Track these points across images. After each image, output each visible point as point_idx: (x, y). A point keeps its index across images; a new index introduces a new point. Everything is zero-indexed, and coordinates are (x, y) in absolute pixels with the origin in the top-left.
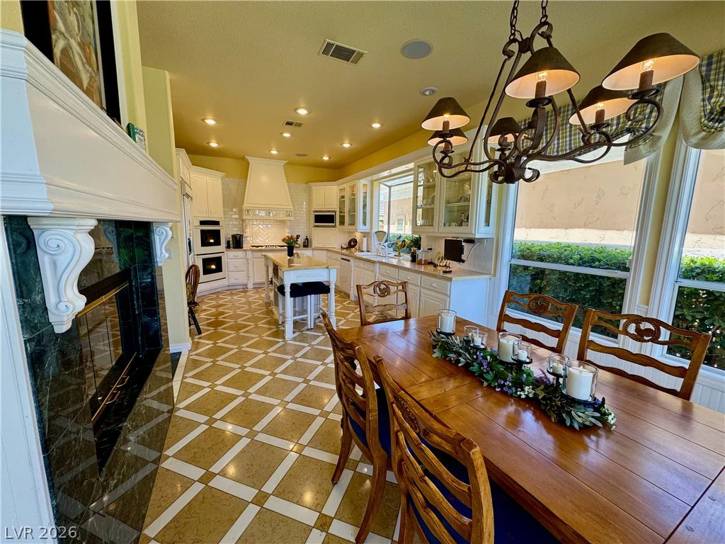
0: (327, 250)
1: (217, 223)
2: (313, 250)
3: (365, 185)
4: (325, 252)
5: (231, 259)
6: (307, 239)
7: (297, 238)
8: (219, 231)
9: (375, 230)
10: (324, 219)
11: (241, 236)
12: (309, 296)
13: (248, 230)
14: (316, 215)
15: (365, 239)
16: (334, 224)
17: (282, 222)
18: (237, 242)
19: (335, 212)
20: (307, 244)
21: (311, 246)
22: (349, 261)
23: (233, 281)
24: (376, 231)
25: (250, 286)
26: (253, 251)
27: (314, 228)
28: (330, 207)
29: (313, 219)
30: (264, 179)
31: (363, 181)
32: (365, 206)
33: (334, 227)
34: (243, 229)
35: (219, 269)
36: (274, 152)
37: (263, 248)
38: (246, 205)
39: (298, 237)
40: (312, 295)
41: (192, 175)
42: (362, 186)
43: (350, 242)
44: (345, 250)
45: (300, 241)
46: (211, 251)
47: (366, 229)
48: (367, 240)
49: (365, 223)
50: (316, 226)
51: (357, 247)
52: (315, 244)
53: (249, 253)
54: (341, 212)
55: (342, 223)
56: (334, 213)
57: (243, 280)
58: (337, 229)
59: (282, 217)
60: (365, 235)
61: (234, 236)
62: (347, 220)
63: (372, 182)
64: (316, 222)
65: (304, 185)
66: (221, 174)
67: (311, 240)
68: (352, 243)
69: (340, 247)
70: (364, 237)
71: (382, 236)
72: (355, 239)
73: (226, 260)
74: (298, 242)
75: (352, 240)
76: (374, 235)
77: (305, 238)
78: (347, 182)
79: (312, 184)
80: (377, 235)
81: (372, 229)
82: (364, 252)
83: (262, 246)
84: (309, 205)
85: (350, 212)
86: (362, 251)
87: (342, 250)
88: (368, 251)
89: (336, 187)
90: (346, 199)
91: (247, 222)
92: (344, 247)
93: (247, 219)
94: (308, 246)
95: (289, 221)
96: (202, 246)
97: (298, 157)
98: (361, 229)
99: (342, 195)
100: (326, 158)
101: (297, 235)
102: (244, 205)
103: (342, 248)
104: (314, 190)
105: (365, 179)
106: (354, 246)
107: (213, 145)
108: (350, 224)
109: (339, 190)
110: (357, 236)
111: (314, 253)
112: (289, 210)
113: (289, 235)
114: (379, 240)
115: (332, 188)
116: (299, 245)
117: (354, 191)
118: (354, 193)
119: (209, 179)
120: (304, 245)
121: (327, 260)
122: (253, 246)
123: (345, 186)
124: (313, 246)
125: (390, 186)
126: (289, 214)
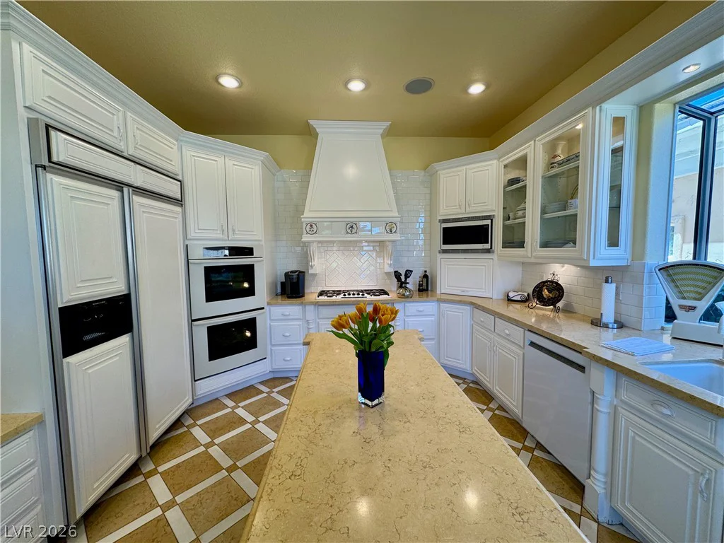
0: (472, 304)
1: (248, 251)
2: (440, 301)
4: (468, 308)
5: (278, 320)
6: (426, 276)
7: (407, 276)
8: (252, 266)
9: (654, 260)
11: (302, 274)
13: (315, 263)
14: (445, 230)
15: (609, 290)
16: (487, 246)
17: (379, 245)
18: (292, 287)
19: (490, 218)
20: (426, 286)
21: (434, 290)
23: (279, 365)
24: (662, 263)
26: (318, 304)
27: (440, 256)
28: (479, 209)
29: (438, 236)
30: (351, 171)
31: (613, 108)
33: (488, 251)
34: (306, 257)
35: (252, 344)
36: (356, 86)
37: (339, 298)
38: (308, 215)
39: (408, 274)
41: (189, 153)
43: (538, 291)
44: (518, 306)
45: (412, 283)
46: (230, 309)
47: (617, 256)
48: (617, 288)
50: (445, 251)
52: (444, 285)
53: (311, 309)
55: (514, 240)
56: (488, 222)
58: (495, 256)
59: (379, 232)
60: (608, 274)
61: (287, 275)
62: (533, 231)
63: (645, 110)
64: (445, 243)
66: (261, 155)
67: (434, 278)
68: (546, 293)
69: (501, 296)
70: (607, 282)
71: (702, 281)
72: (552, 282)
73: (268, 321)
74: (408, 286)
75: (544, 282)
76: (650, 276)
77: (421, 274)
78: (533, 138)
79: (437, 166)
80: (670, 275)
81: (642, 256)
82: (606, 326)
83: (338, 293)
84: (430, 211)
85: (544, 212)
86: (597, 323)
87: (511, 308)
88: (621, 325)
89: (495, 162)
90: (529, 183)
91: (314, 247)
92: (518, 298)
93: (313, 242)
94: (427, 290)
95: (390, 243)
96: (207, 302)
97: (410, 95)
98: (598, 255)
99: (514, 174)
100: (477, 89)
101: (407, 271)
102: (305, 215)
103: (510, 300)
104: (442, 176)
105: (615, 98)
106: (552, 302)
107: (229, 82)
108: (545, 245)
109: (505, 166)
110: (563, 273)
111: (442, 308)
112: (391, 220)
113: (392, 270)
114: (680, 292)
115: (485, 166)
116: (410, 291)
117: (555, 156)
118: (558, 159)
119: (229, 163)
120: (420, 290)
121: (472, 326)
122: (321, 294)
123: (527, 150)
124: (438, 292)
125: (712, 114)
126: (390, 228)
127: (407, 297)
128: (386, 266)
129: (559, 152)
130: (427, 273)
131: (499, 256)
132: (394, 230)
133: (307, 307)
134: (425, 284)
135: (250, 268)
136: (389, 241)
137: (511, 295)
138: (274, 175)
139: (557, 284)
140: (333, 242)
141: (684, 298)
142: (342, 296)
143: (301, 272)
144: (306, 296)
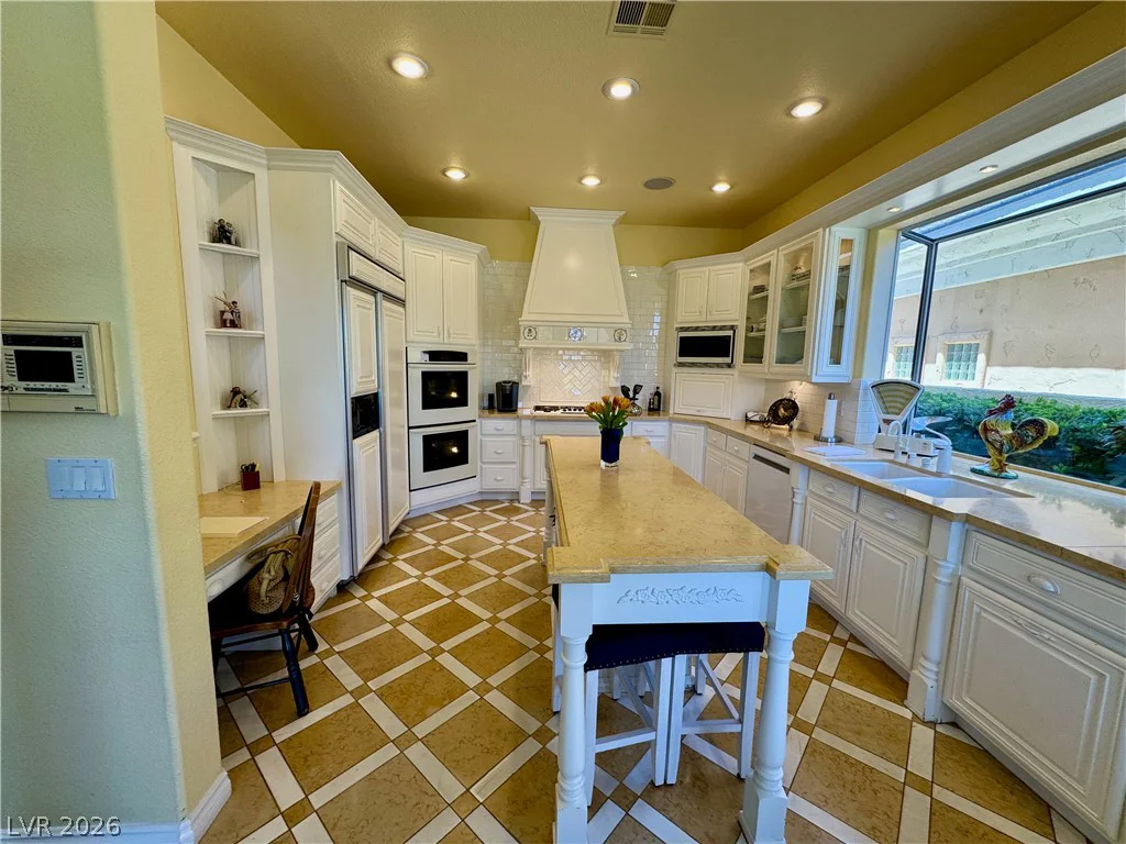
0: (708, 423)
1: (461, 357)
2: (672, 420)
3: (847, 244)
4: (702, 429)
5: (489, 435)
6: (658, 394)
7: (636, 391)
8: (465, 374)
9: (869, 378)
10: (703, 347)
11: (515, 385)
12: (666, 662)
13: (530, 373)
14: (682, 340)
15: (832, 405)
16: (728, 360)
17: (605, 355)
18: (504, 399)
19: (732, 328)
20: (657, 406)
21: (666, 411)
22: (787, 470)
23: (490, 485)
24: (877, 380)
25: (526, 498)
26: (534, 419)
27: (675, 370)
28: (722, 317)
29: (675, 347)
30: (573, 262)
31: (841, 231)
32: (841, 304)
33: (729, 366)
34: (520, 370)
35: (462, 459)
36: (591, 182)
37: (559, 413)
38: (527, 317)
39: (637, 389)
40: (681, 659)
41: (409, 248)
42: (836, 246)
43: (774, 410)
44: (756, 427)
45: (643, 399)
46: (444, 419)
47: (839, 374)
48: (839, 405)
49: (836, 359)
50: (681, 365)
51: (796, 423)
52: (677, 405)
53: (526, 424)
54: (750, 329)
55: (755, 355)
56: (730, 333)
57: (509, 484)
58: (734, 372)
59: (604, 339)
60: (832, 391)
61: (499, 386)
62: (771, 348)
63: (871, 233)
64: (682, 354)
65: (660, 269)
66: (476, 249)
67: (667, 397)
68: (782, 411)
69: (741, 417)
70: (830, 398)
71: (902, 397)
72: (789, 400)
73: (479, 437)
74: (636, 402)
75: (781, 400)
76: (866, 394)
77: (653, 391)
78: (776, 246)
79: (677, 264)
80: (879, 392)
81: (860, 376)
82: (826, 440)
83: (556, 409)
84: (667, 316)
85: (782, 326)
86: (818, 439)
87: (748, 429)
88: (839, 440)
89: (741, 264)
90: (770, 293)
91: (530, 354)
92: (757, 418)
93: (529, 348)
94: (659, 409)
95: (618, 353)
96: (424, 408)
97: (650, 191)
98: (820, 372)
99: (758, 282)
100: (721, 188)
101: (636, 386)
102: (523, 318)
103: (748, 420)
104: (681, 277)
105: (847, 220)
106: (787, 420)
107: (456, 175)
108: (781, 361)
109: (751, 271)
110: (800, 392)
111: (674, 429)
112: (621, 326)
113: (619, 385)
114: (886, 408)
115: (729, 269)
116: (639, 408)
117: (797, 268)
118: (799, 271)
119: (447, 258)
120: (650, 409)
121: (705, 448)
122: (537, 408)
123: (771, 258)
124: (671, 412)
125: (933, 240)
126: (619, 335)
127: (636, 415)
128: (612, 380)
129: (801, 264)
130: (660, 390)
131: (740, 372)
132: (623, 338)
133: (523, 421)
134: (656, 403)
135: (463, 376)
136: (617, 350)
137: (750, 415)
138: (484, 267)
139: (794, 402)
140: (548, 349)
141: (888, 413)
142: (561, 411)
143: (514, 383)
144: (519, 411)
